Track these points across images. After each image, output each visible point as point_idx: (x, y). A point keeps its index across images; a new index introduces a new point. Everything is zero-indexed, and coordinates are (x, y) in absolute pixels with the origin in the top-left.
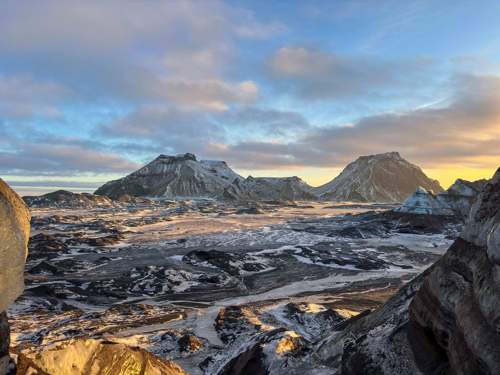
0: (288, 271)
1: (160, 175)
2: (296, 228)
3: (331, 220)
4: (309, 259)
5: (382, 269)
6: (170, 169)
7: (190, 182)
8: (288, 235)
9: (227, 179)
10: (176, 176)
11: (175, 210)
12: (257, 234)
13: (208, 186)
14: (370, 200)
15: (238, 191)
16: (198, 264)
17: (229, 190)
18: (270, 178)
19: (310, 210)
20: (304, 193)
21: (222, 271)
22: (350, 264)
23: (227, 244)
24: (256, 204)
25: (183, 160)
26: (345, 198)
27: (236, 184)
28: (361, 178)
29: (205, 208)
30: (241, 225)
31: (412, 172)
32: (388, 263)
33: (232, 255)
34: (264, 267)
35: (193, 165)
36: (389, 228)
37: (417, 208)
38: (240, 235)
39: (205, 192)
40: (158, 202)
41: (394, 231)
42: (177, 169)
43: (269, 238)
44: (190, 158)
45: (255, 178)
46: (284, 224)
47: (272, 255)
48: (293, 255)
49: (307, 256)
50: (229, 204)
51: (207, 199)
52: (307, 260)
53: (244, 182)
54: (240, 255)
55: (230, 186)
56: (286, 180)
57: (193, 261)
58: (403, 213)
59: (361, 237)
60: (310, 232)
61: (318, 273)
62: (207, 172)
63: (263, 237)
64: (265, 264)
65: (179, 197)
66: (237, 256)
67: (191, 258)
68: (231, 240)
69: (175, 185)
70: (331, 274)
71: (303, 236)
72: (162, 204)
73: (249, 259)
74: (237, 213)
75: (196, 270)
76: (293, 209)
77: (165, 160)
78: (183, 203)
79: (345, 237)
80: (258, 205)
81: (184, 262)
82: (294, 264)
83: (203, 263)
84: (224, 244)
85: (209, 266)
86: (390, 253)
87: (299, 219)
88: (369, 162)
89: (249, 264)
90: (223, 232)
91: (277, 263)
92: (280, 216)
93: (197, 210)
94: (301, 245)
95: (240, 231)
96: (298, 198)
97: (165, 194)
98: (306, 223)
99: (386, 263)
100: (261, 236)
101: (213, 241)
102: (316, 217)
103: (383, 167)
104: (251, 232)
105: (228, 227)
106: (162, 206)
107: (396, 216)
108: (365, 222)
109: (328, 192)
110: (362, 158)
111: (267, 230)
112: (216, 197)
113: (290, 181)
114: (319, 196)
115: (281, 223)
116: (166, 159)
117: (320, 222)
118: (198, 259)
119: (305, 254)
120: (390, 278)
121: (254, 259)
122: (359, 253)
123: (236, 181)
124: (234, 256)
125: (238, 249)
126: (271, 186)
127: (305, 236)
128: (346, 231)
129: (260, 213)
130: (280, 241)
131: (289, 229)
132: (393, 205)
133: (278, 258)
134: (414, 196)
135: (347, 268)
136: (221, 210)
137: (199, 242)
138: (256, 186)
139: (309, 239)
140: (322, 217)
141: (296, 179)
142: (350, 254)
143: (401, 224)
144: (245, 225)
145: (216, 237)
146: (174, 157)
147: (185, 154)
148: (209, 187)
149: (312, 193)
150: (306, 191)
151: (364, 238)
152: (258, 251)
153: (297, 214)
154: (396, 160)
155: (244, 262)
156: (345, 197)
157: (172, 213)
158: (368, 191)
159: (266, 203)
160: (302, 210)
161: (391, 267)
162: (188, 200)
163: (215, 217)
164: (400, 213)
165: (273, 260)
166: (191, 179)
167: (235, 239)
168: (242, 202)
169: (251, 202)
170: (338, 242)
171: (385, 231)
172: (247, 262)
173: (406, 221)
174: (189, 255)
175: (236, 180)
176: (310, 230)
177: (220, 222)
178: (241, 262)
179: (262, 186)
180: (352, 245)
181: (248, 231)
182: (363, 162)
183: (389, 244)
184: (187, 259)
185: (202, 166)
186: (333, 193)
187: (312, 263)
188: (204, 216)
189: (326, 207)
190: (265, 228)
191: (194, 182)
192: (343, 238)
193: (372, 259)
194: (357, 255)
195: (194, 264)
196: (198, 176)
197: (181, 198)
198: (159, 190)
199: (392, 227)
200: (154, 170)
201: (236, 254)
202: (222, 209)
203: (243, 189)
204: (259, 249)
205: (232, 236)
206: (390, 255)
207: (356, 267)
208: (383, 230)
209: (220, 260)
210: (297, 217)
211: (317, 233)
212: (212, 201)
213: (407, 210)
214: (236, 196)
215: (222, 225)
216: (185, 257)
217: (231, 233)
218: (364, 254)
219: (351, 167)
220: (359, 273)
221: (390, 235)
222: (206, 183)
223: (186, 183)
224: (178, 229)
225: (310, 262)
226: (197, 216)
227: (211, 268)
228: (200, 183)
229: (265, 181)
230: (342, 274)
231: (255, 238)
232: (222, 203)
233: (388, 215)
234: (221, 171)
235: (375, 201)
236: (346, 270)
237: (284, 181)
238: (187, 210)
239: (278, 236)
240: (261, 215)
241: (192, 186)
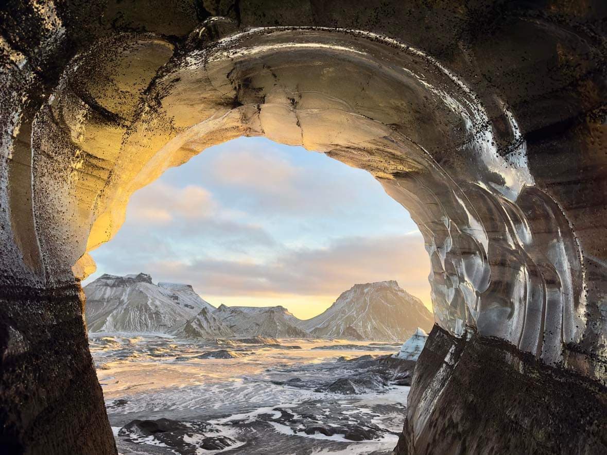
0: (260, 447)
1: (100, 301)
2: (277, 379)
3: (320, 368)
4: (289, 428)
5: (375, 438)
6: (114, 294)
7: (140, 311)
8: (266, 391)
9: (192, 308)
10: (121, 303)
11: (115, 353)
12: (225, 390)
13: (164, 317)
14: (368, 338)
15: (205, 324)
16: (140, 440)
17: (194, 323)
18: (249, 307)
19: (296, 352)
20: (290, 327)
21: (173, 451)
22: (338, 433)
23: (183, 407)
24: (228, 344)
25: (134, 282)
26: (338, 335)
27: (204, 316)
28: (357, 311)
29: (158, 350)
30: (205, 376)
31: (413, 304)
32: (382, 431)
33: (188, 425)
34: (229, 442)
35: (147, 289)
36: (387, 379)
37: (416, 354)
38: (203, 393)
39: (159, 326)
40: (92, 340)
41: (393, 382)
42: (124, 294)
43: (240, 397)
44: (144, 280)
45: (229, 308)
46: (262, 374)
47: (243, 423)
48: (270, 422)
49: (288, 424)
50: (192, 343)
51: (161, 335)
52: (286, 430)
53: (214, 313)
54: (199, 425)
55: (195, 318)
56: (268, 311)
57: (133, 436)
58: (402, 360)
59: (353, 392)
60: (293, 386)
61: (298, 448)
62: (165, 298)
63: (232, 394)
64: (232, 438)
65: (123, 333)
66: (195, 427)
67: (131, 432)
68: (189, 400)
69: (119, 315)
70: (314, 449)
71: (285, 393)
72: (98, 344)
73: (211, 431)
74: (202, 357)
75: (137, 450)
76: (275, 351)
77: (109, 282)
78: (127, 342)
79: (336, 393)
80: (230, 346)
81: (121, 438)
82: (270, 436)
83: (147, 439)
84: (180, 407)
85: (155, 444)
86: (387, 415)
87: (281, 366)
88: (366, 291)
89: (211, 438)
90: (179, 388)
91: (248, 435)
92: (258, 361)
93: (146, 352)
94: (281, 406)
95: (202, 386)
96: (282, 334)
97: (103, 328)
98: (290, 372)
99: (380, 430)
100: (230, 394)
101: (165, 402)
102: (303, 363)
103: (381, 298)
104: (217, 388)
105: (187, 380)
106: (97, 347)
107: (394, 363)
108: (361, 370)
109: (318, 327)
110: (358, 286)
111: (239, 383)
112: (174, 333)
113: (273, 312)
114: (308, 332)
115: (257, 372)
116: (110, 280)
117: (307, 371)
118: (141, 433)
119: (284, 421)
120: (384, 451)
121: (217, 431)
122: (351, 415)
123: (204, 312)
124: (191, 427)
125: (198, 414)
126: (249, 318)
127: (288, 393)
128: (337, 384)
129: (232, 357)
130: (255, 401)
131: (267, 382)
132: (393, 345)
133: (249, 427)
134: (413, 339)
135: (335, 440)
136: (179, 353)
137: (144, 405)
138: (231, 318)
139: (292, 396)
140: (310, 362)
141: (281, 309)
142: (340, 418)
143: (400, 374)
144: (211, 375)
145: (170, 395)
146: (122, 278)
147: (138, 273)
148: (166, 320)
149: (299, 328)
150: (293, 325)
151: (357, 394)
152: (224, 416)
153: (279, 358)
154: (395, 290)
155: (204, 435)
156: (338, 333)
157: (110, 356)
158: (365, 327)
159: (241, 341)
160: (286, 351)
161: (386, 435)
162: (135, 338)
163: (170, 364)
164: (399, 360)
165: (242, 432)
166: (143, 308)
167: (195, 398)
168: (209, 340)
169: (223, 341)
170: (327, 401)
171: (382, 383)
172: (209, 435)
173: (406, 371)
174: (129, 426)
175: (203, 310)
176: (294, 383)
177: (177, 372)
178: (200, 436)
179: (237, 317)
180: (344, 404)
181: (213, 385)
182: (359, 291)
183: (386, 402)
184: (125, 433)
185: (160, 290)
186: (324, 328)
187: (293, 434)
188: (155, 361)
189: (316, 348)
190: (236, 380)
191: (146, 311)
192: (333, 394)
193: (365, 426)
194: (347, 419)
195: (135, 442)
196: (152, 304)
197: (126, 333)
198: (96, 322)
199: (389, 379)
200: (92, 294)
201: (194, 423)
202: (181, 351)
203: (211, 321)
204: (227, 414)
205: (192, 394)
206: (386, 418)
207: (346, 438)
208: (380, 382)
209: (172, 433)
210: (278, 363)
211: (302, 387)
212: (169, 339)
213: (406, 357)
214: (202, 332)
215: (179, 375)
216: (123, 430)
217: (191, 389)
218: (357, 417)
219: (345, 297)
220: (348, 445)
221: (387, 388)
222: (162, 314)
223: (134, 313)
224: (117, 382)
225: (291, 432)
226: (145, 361)
227: (157, 447)
228: (155, 314)
229: (241, 312)
230: (327, 449)
231: (222, 396)
232: (183, 341)
233: (385, 361)
234: (184, 298)
235: (372, 339)
236: (334, 443)
237: (266, 312)
238: (132, 353)
239: (252, 392)
240: (232, 360)
241: (143, 318)
